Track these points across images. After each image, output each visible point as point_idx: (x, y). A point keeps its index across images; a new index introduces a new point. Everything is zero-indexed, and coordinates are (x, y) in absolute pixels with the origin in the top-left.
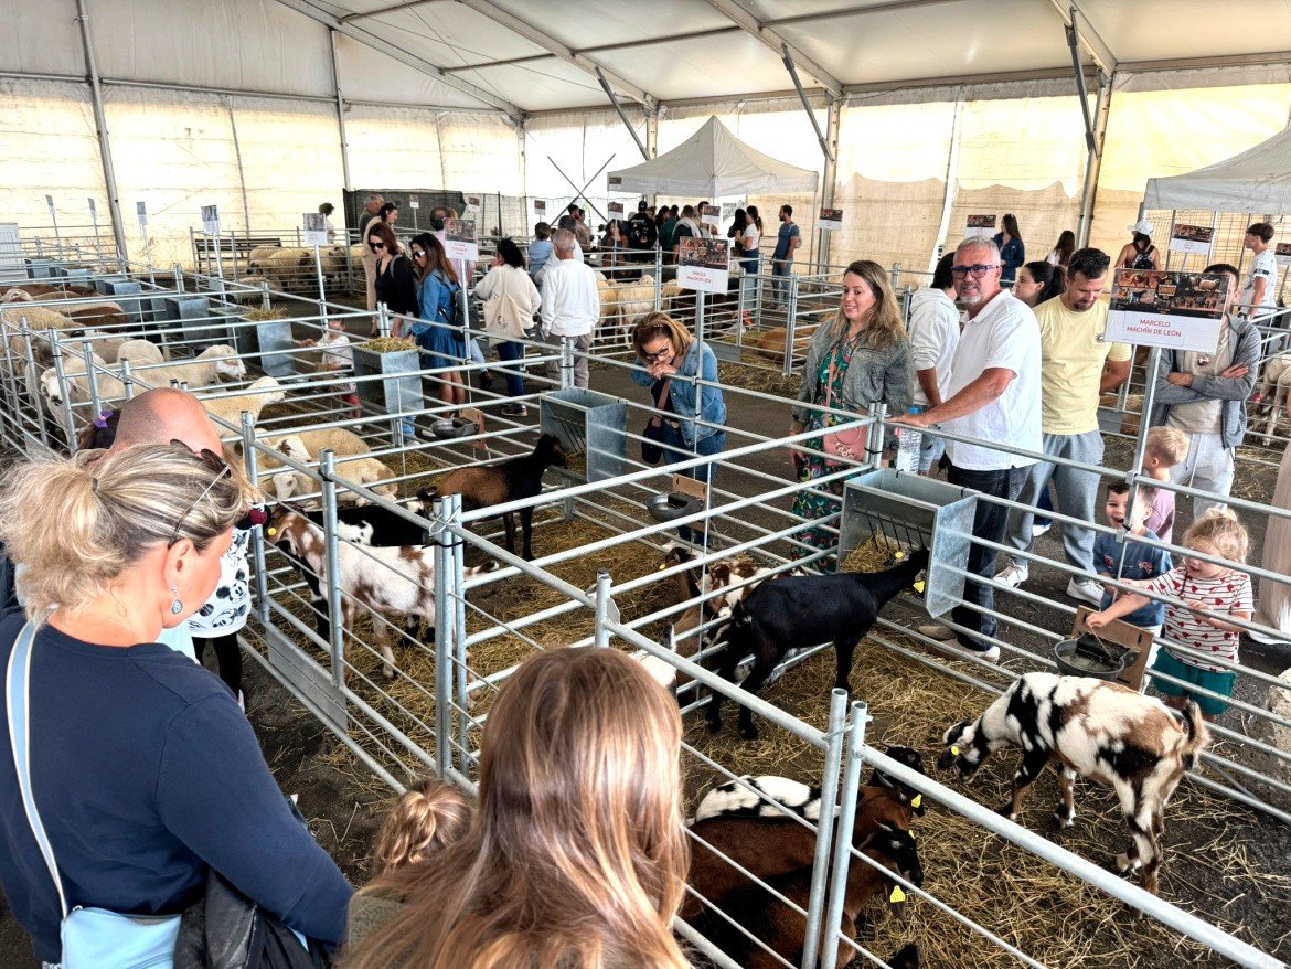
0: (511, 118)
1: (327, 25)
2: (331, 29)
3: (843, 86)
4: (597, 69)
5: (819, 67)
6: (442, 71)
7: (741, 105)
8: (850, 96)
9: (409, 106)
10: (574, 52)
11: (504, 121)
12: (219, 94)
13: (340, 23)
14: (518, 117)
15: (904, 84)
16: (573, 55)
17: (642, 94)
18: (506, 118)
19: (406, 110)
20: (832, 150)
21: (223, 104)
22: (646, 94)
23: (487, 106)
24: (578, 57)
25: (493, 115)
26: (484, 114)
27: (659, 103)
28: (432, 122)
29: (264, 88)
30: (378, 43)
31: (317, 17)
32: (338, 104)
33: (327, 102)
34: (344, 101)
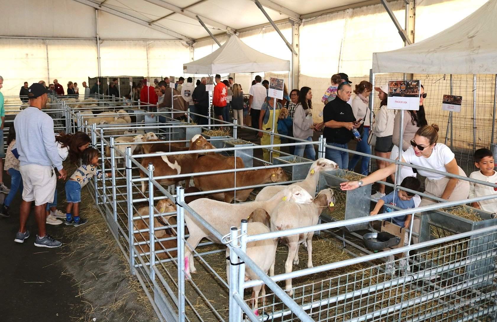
0: (187, 43)
1: (94, 8)
2: (96, 9)
3: (301, 15)
4: (197, 16)
5: (281, 6)
6: (150, 23)
7: (264, 29)
8: (304, 20)
9: (133, 40)
10: (183, 10)
11: (183, 45)
12: (43, 39)
13: (100, 7)
14: (191, 42)
15: (324, 12)
16: (182, 11)
17: (226, 27)
18: (185, 43)
19: (131, 41)
20: (296, 49)
21: (44, 43)
22: (227, 27)
23: (174, 38)
24: (185, 11)
25: (178, 42)
26: (172, 42)
27: (236, 31)
28: (144, 46)
29: (64, 35)
30: (118, 13)
31: (90, 5)
32: (97, 40)
33: (92, 40)
34: (100, 39)
